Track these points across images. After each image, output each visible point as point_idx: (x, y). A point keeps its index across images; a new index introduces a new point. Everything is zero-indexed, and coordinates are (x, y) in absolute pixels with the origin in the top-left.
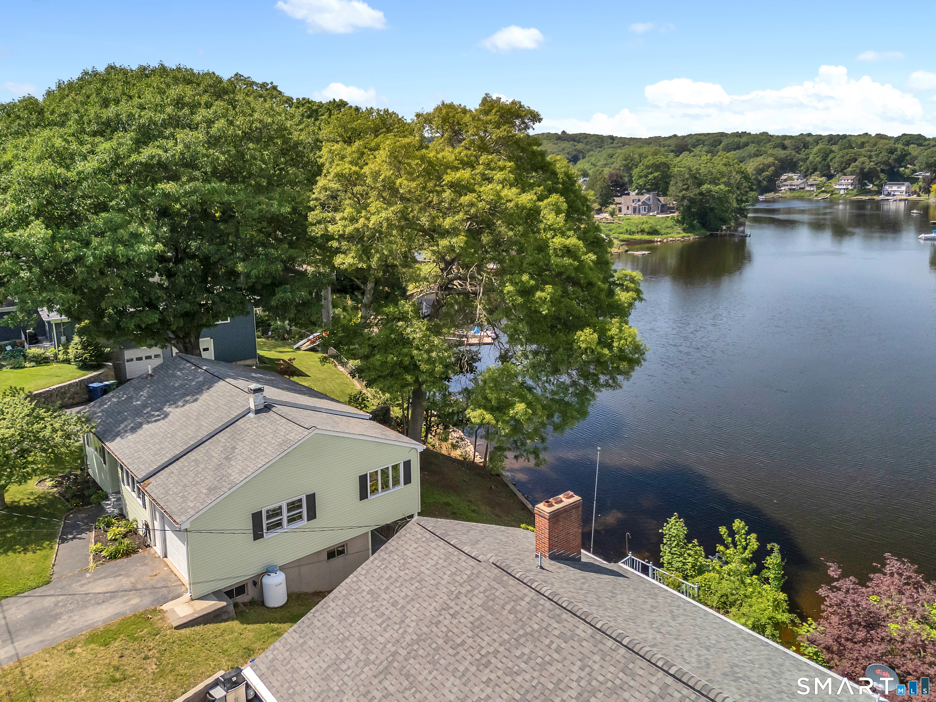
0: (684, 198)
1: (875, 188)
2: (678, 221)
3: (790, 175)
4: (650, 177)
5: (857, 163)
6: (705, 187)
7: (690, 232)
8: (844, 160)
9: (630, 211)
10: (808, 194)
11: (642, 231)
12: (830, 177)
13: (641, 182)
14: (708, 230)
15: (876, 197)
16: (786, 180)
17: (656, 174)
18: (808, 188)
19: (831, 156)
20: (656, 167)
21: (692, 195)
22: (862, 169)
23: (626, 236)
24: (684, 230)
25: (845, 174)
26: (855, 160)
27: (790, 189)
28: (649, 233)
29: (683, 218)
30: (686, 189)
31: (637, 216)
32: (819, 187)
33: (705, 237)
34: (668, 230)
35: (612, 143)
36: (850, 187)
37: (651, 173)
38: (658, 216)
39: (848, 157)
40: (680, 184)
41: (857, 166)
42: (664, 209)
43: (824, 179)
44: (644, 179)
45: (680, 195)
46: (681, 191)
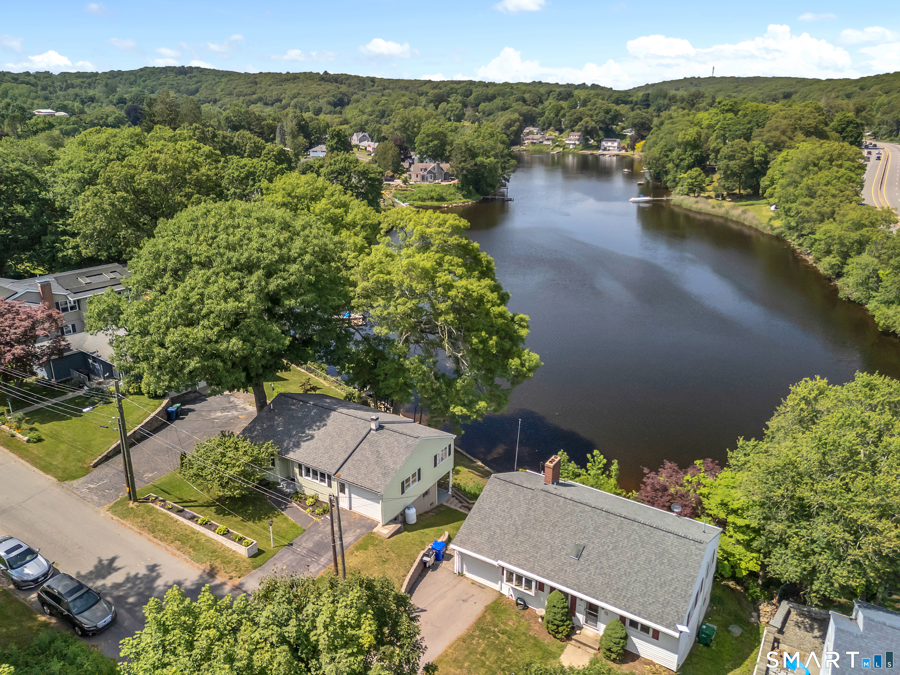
0: (463, 169)
1: (595, 144)
2: (458, 188)
3: (531, 129)
4: (431, 144)
5: (582, 122)
6: (479, 159)
7: (469, 198)
8: (572, 118)
9: (419, 179)
10: (546, 148)
11: (432, 198)
12: (561, 131)
13: (423, 148)
14: (481, 195)
15: (595, 152)
16: (528, 134)
17: (436, 142)
18: (545, 143)
19: (562, 112)
20: (435, 136)
21: (469, 166)
22: (586, 127)
23: (420, 203)
24: (464, 196)
25: (573, 131)
26: (581, 119)
27: (532, 143)
28: (437, 200)
29: (462, 186)
30: (465, 161)
31: (426, 183)
32: (554, 141)
33: (480, 202)
34: (452, 197)
35: (373, 86)
36: (577, 143)
37: (431, 141)
38: (443, 183)
39: (575, 116)
40: (459, 156)
41: (582, 125)
42: (447, 177)
43: (557, 133)
44: (425, 146)
45: (460, 166)
46: (460, 163)
